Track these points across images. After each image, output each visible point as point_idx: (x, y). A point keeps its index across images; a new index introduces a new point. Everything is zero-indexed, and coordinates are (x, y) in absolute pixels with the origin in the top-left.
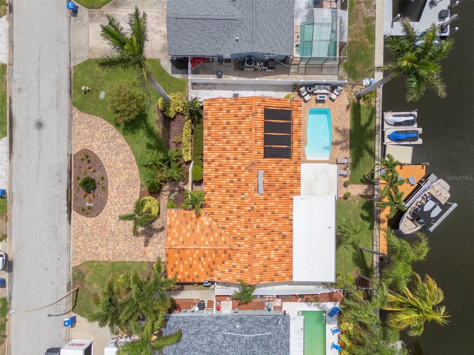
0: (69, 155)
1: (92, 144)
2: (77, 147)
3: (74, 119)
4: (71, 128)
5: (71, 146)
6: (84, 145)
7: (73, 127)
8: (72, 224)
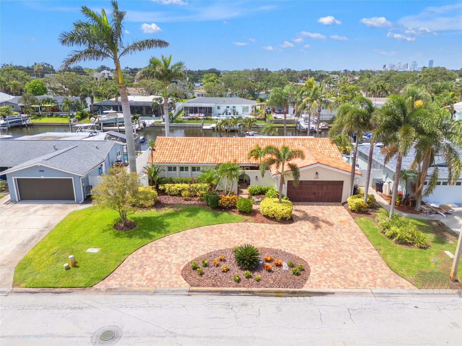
0: (190, 293)
1: (174, 264)
2: (176, 282)
3: (118, 286)
4: (135, 291)
5: (173, 291)
6: (173, 273)
7: (133, 289)
8: (331, 290)
